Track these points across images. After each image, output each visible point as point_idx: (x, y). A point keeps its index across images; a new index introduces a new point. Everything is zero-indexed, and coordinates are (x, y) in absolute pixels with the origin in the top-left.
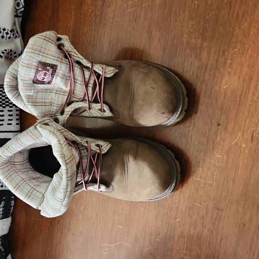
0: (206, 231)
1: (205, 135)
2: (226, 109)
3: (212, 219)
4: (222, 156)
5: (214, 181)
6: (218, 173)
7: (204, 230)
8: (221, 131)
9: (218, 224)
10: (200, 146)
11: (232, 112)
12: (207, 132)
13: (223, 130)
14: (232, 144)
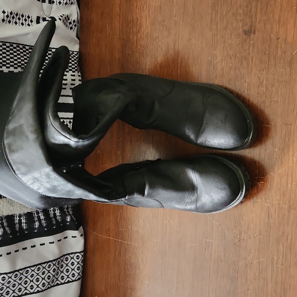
0: (276, 150)
1: (266, 53)
2: (284, 21)
3: (281, 136)
4: (285, 70)
5: (279, 96)
6: (283, 87)
7: (274, 149)
8: (281, 44)
9: (289, 139)
10: (262, 65)
11: (290, 22)
12: (268, 49)
13: (283, 42)
14: (294, 54)
